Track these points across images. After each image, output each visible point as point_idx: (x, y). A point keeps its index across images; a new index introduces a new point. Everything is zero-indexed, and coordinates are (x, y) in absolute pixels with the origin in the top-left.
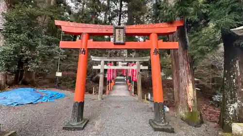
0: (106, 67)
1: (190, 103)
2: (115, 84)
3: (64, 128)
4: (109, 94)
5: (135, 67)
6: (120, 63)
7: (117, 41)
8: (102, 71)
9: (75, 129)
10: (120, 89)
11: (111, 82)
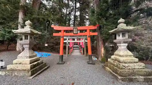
0: (69, 41)
1: (102, 55)
2: (73, 50)
3: (57, 64)
4: (71, 54)
5: (83, 41)
6: (76, 39)
7: (74, 33)
8: (67, 43)
9: (61, 64)
10: (76, 52)
11: (71, 48)
